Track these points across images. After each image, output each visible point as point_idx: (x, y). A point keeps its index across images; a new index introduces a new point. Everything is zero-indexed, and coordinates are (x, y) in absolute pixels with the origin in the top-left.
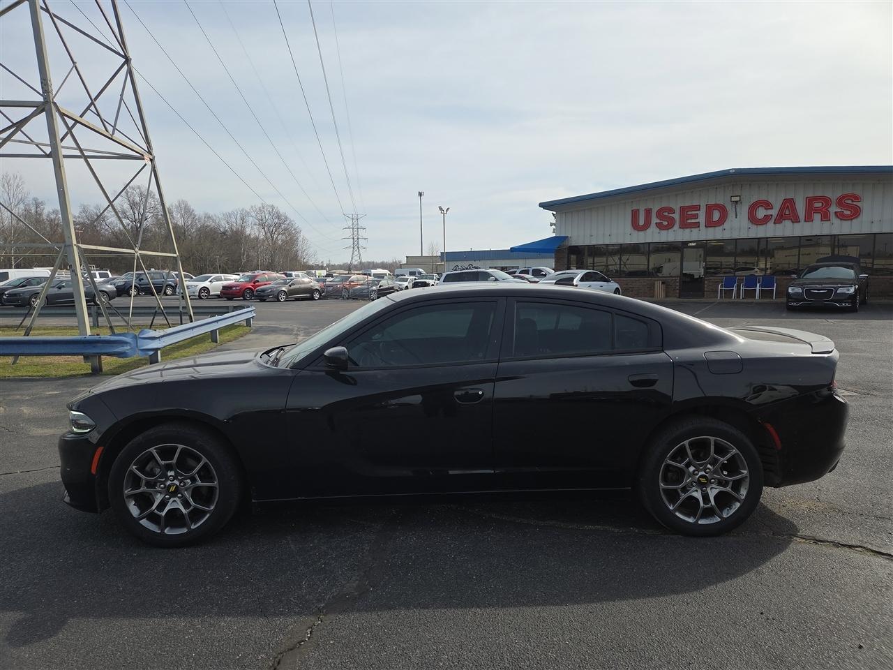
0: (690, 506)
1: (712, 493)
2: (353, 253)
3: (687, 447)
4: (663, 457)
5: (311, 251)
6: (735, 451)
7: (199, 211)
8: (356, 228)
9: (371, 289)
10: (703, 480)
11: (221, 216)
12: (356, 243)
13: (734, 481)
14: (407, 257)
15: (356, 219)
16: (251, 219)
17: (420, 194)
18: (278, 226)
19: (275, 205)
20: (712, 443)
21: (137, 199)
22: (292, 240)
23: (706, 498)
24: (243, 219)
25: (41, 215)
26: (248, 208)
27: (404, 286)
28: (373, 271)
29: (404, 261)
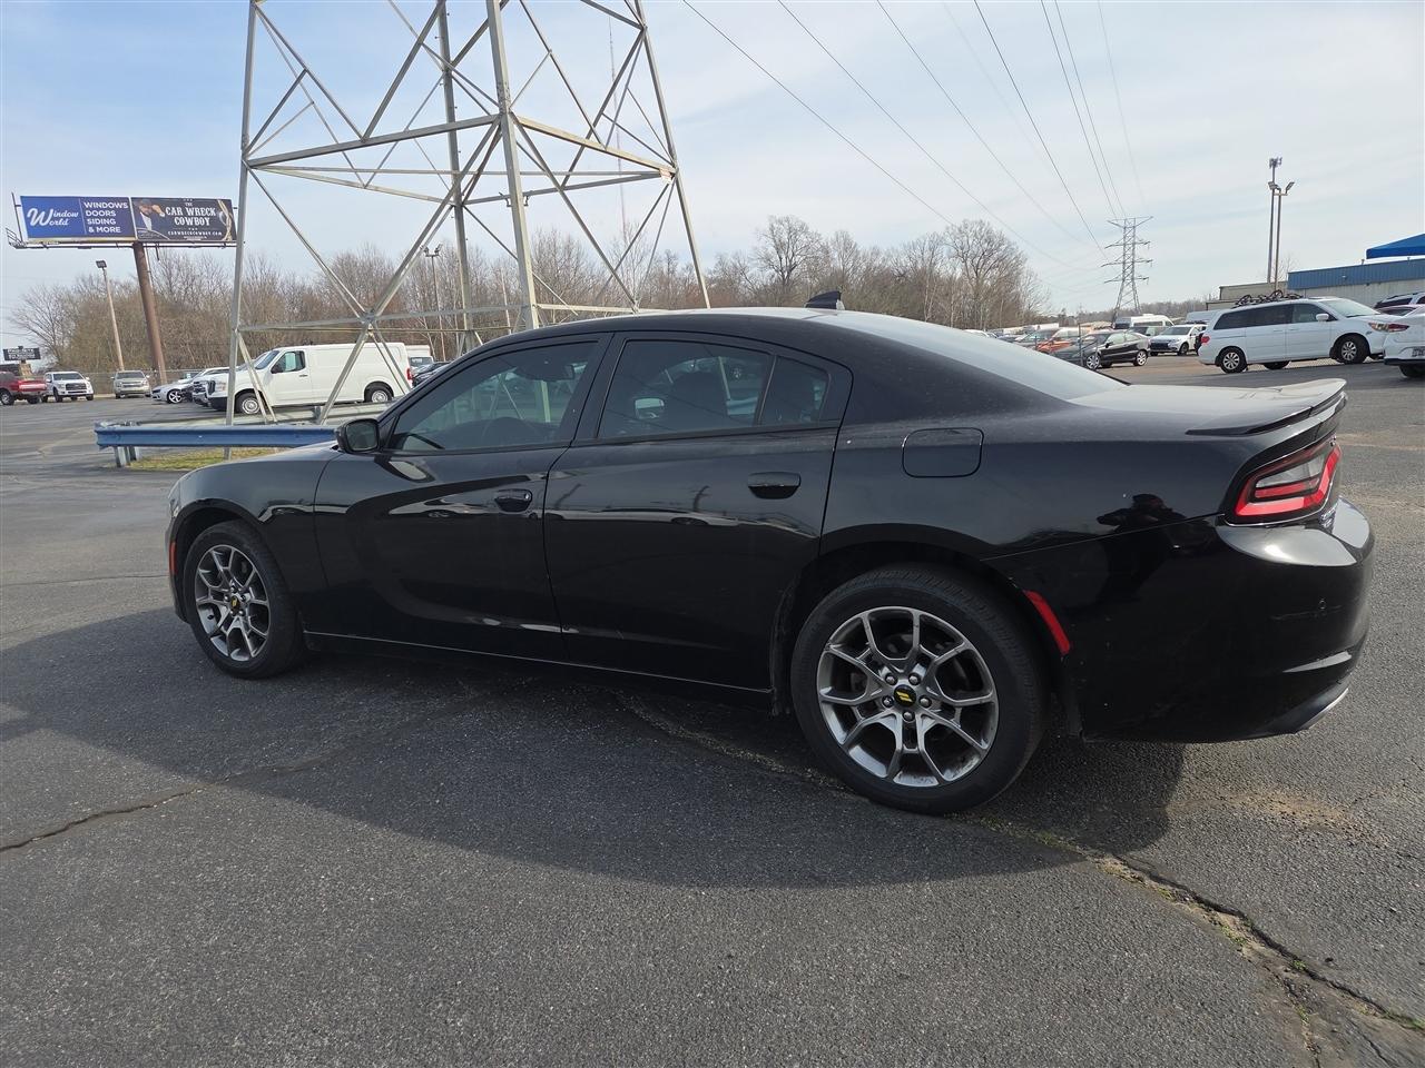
0: (877, 741)
1: (923, 726)
2: (1122, 290)
3: (867, 625)
4: (821, 640)
5: (1041, 291)
6: (966, 644)
7: (864, 245)
8: (1130, 244)
9: (1087, 351)
10: (904, 697)
11: (900, 249)
12: (1129, 271)
13: (966, 709)
14: (1221, 288)
15: (1129, 228)
16: (945, 248)
17: (1274, 163)
18: (989, 253)
19: (986, 220)
20: (916, 622)
21: (785, 237)
22: (1009, 274)
23: (910, 734)
24: (932, 250)
25: (673, 272)
26: (940, 231)
27: (1180, 343)
28: (1135, 320)
29: (1216, 295)
